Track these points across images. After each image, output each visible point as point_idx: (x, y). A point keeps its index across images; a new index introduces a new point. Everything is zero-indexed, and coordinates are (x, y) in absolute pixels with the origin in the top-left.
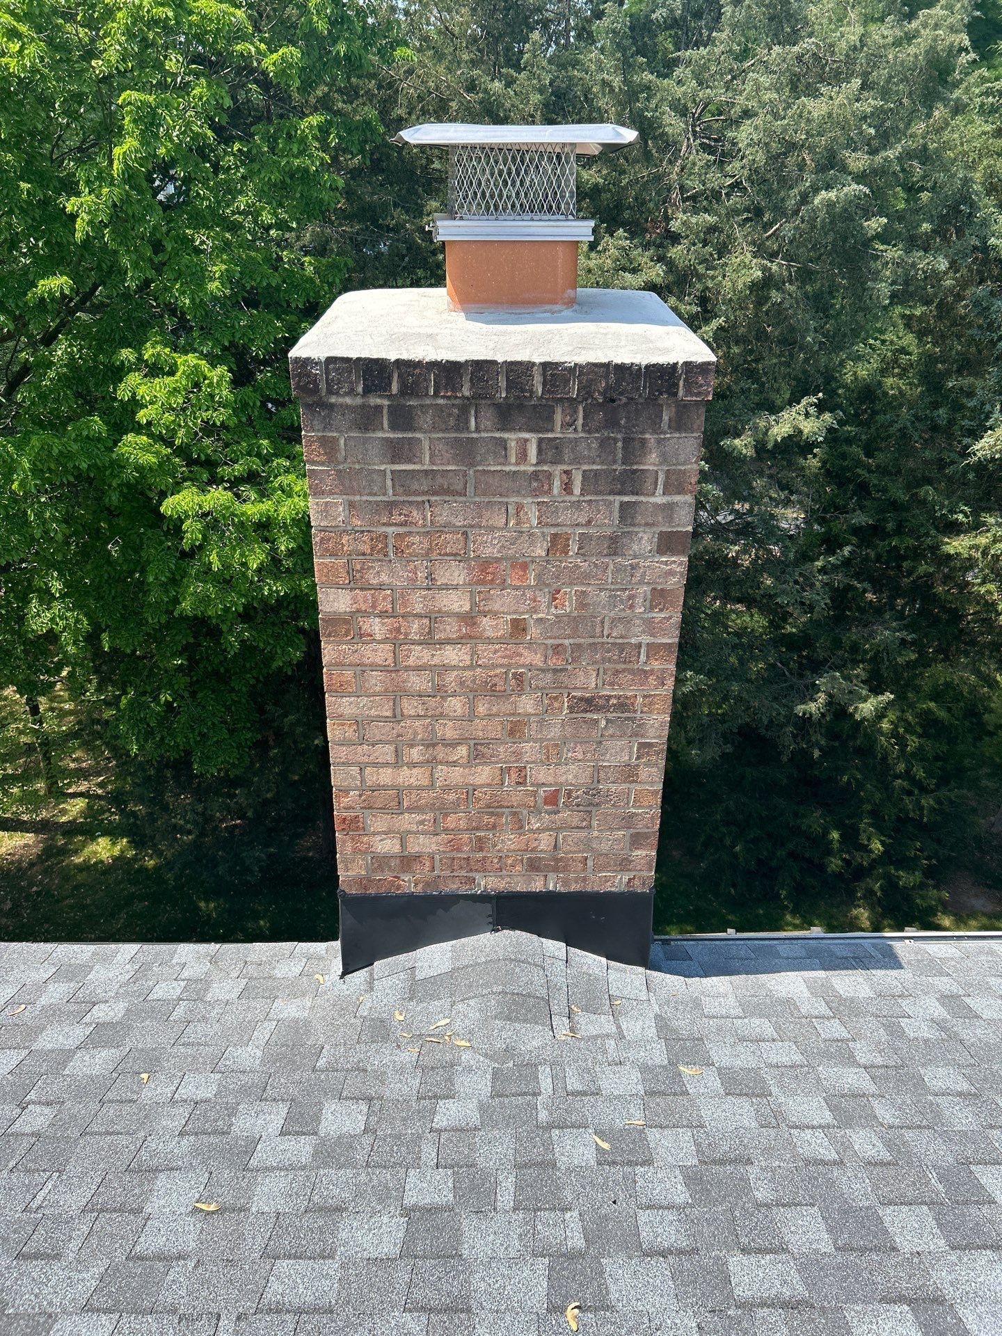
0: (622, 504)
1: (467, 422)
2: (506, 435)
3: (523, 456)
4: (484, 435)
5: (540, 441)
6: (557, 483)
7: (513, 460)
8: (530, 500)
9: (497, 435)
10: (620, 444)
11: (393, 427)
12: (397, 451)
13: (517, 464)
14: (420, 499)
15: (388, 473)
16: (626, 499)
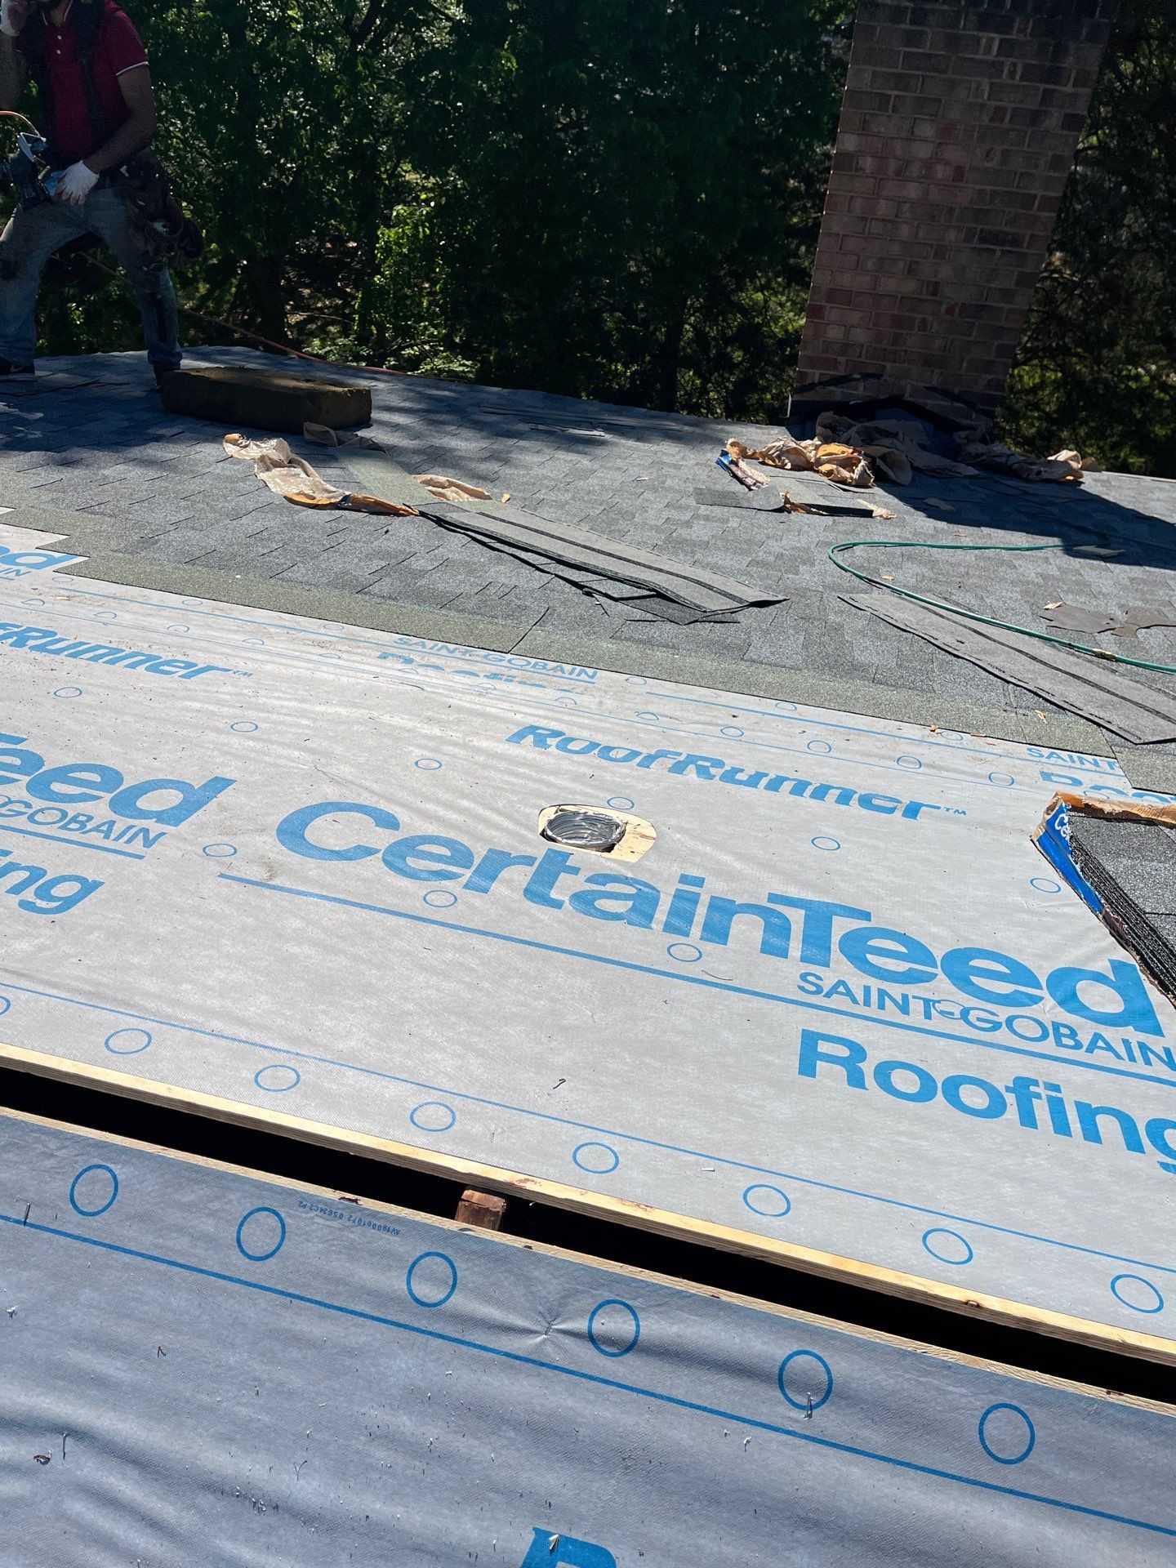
0: (1045, 91)
1: (959, 22)
2: (981, 34)
3: (988, 49)
4: (968, 32)
5: (1001, 40)
6: (1006, 72)
7: (982, 51)
8: (986, 80)
9: (976, 33)
10: (1051, 48)
11: (912, 22)
12: (911, 38)
13: (984, 54)
14: (917, 73)
15: (902, 53)
16: (1048, 86)
